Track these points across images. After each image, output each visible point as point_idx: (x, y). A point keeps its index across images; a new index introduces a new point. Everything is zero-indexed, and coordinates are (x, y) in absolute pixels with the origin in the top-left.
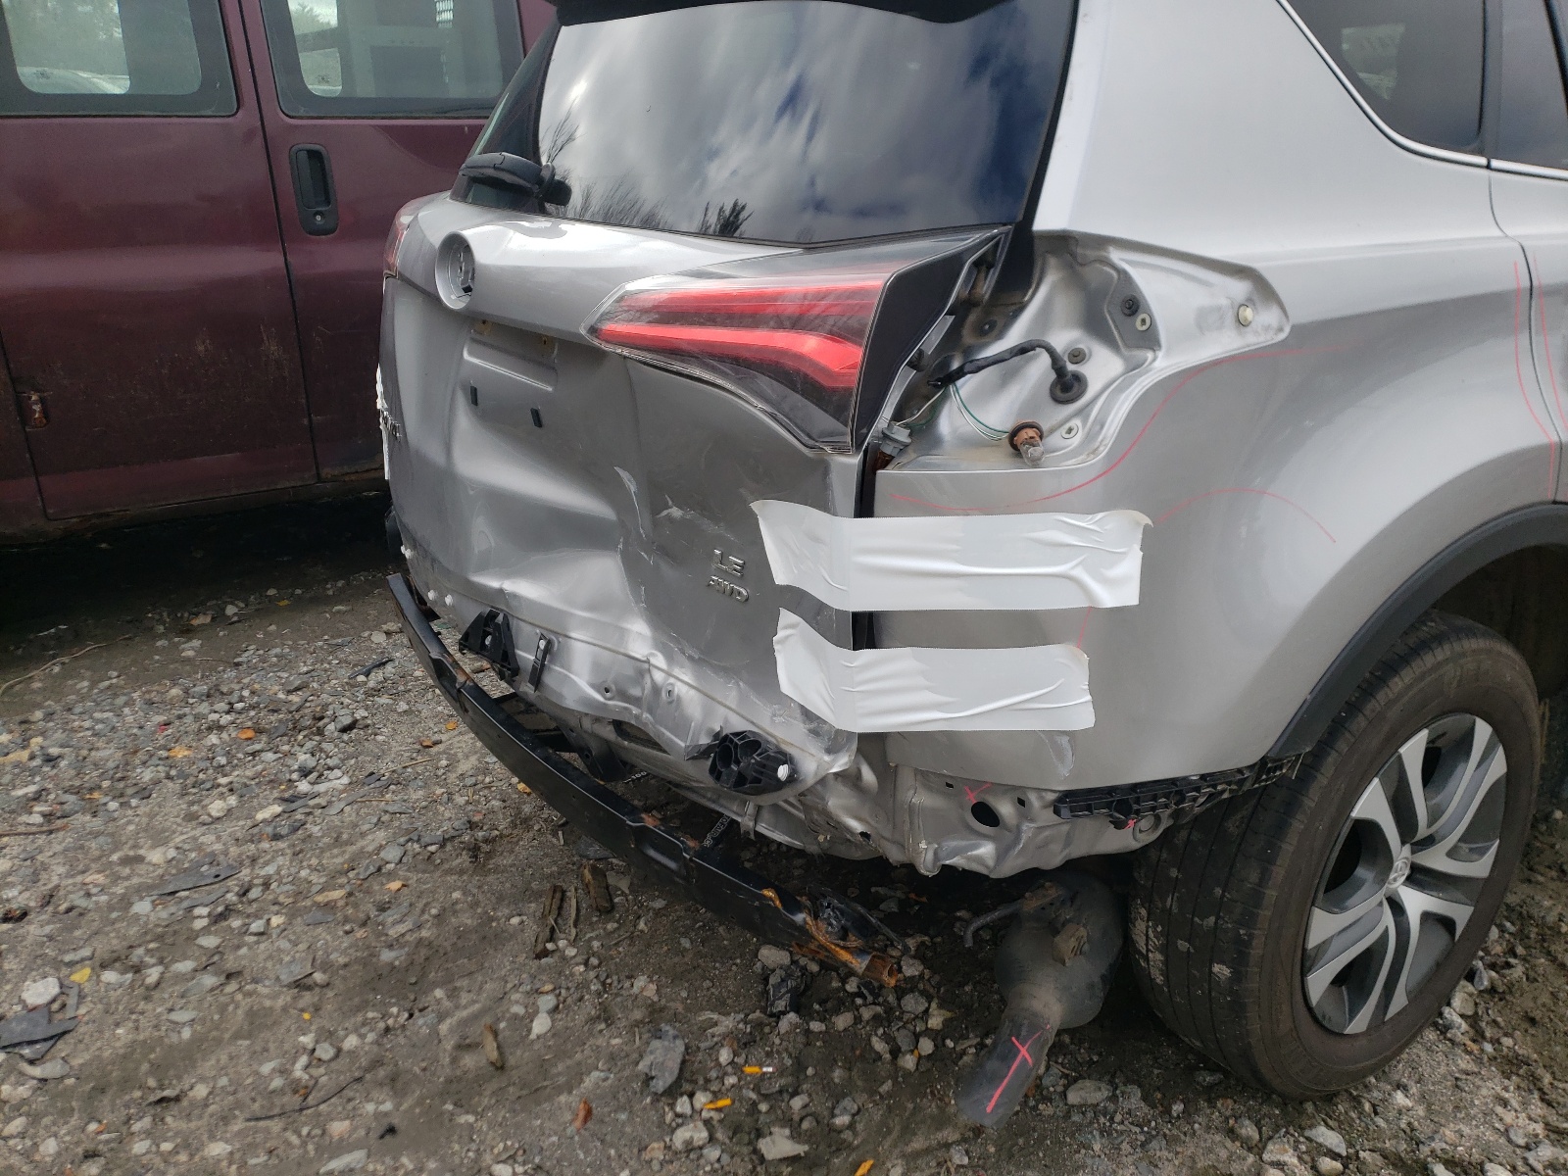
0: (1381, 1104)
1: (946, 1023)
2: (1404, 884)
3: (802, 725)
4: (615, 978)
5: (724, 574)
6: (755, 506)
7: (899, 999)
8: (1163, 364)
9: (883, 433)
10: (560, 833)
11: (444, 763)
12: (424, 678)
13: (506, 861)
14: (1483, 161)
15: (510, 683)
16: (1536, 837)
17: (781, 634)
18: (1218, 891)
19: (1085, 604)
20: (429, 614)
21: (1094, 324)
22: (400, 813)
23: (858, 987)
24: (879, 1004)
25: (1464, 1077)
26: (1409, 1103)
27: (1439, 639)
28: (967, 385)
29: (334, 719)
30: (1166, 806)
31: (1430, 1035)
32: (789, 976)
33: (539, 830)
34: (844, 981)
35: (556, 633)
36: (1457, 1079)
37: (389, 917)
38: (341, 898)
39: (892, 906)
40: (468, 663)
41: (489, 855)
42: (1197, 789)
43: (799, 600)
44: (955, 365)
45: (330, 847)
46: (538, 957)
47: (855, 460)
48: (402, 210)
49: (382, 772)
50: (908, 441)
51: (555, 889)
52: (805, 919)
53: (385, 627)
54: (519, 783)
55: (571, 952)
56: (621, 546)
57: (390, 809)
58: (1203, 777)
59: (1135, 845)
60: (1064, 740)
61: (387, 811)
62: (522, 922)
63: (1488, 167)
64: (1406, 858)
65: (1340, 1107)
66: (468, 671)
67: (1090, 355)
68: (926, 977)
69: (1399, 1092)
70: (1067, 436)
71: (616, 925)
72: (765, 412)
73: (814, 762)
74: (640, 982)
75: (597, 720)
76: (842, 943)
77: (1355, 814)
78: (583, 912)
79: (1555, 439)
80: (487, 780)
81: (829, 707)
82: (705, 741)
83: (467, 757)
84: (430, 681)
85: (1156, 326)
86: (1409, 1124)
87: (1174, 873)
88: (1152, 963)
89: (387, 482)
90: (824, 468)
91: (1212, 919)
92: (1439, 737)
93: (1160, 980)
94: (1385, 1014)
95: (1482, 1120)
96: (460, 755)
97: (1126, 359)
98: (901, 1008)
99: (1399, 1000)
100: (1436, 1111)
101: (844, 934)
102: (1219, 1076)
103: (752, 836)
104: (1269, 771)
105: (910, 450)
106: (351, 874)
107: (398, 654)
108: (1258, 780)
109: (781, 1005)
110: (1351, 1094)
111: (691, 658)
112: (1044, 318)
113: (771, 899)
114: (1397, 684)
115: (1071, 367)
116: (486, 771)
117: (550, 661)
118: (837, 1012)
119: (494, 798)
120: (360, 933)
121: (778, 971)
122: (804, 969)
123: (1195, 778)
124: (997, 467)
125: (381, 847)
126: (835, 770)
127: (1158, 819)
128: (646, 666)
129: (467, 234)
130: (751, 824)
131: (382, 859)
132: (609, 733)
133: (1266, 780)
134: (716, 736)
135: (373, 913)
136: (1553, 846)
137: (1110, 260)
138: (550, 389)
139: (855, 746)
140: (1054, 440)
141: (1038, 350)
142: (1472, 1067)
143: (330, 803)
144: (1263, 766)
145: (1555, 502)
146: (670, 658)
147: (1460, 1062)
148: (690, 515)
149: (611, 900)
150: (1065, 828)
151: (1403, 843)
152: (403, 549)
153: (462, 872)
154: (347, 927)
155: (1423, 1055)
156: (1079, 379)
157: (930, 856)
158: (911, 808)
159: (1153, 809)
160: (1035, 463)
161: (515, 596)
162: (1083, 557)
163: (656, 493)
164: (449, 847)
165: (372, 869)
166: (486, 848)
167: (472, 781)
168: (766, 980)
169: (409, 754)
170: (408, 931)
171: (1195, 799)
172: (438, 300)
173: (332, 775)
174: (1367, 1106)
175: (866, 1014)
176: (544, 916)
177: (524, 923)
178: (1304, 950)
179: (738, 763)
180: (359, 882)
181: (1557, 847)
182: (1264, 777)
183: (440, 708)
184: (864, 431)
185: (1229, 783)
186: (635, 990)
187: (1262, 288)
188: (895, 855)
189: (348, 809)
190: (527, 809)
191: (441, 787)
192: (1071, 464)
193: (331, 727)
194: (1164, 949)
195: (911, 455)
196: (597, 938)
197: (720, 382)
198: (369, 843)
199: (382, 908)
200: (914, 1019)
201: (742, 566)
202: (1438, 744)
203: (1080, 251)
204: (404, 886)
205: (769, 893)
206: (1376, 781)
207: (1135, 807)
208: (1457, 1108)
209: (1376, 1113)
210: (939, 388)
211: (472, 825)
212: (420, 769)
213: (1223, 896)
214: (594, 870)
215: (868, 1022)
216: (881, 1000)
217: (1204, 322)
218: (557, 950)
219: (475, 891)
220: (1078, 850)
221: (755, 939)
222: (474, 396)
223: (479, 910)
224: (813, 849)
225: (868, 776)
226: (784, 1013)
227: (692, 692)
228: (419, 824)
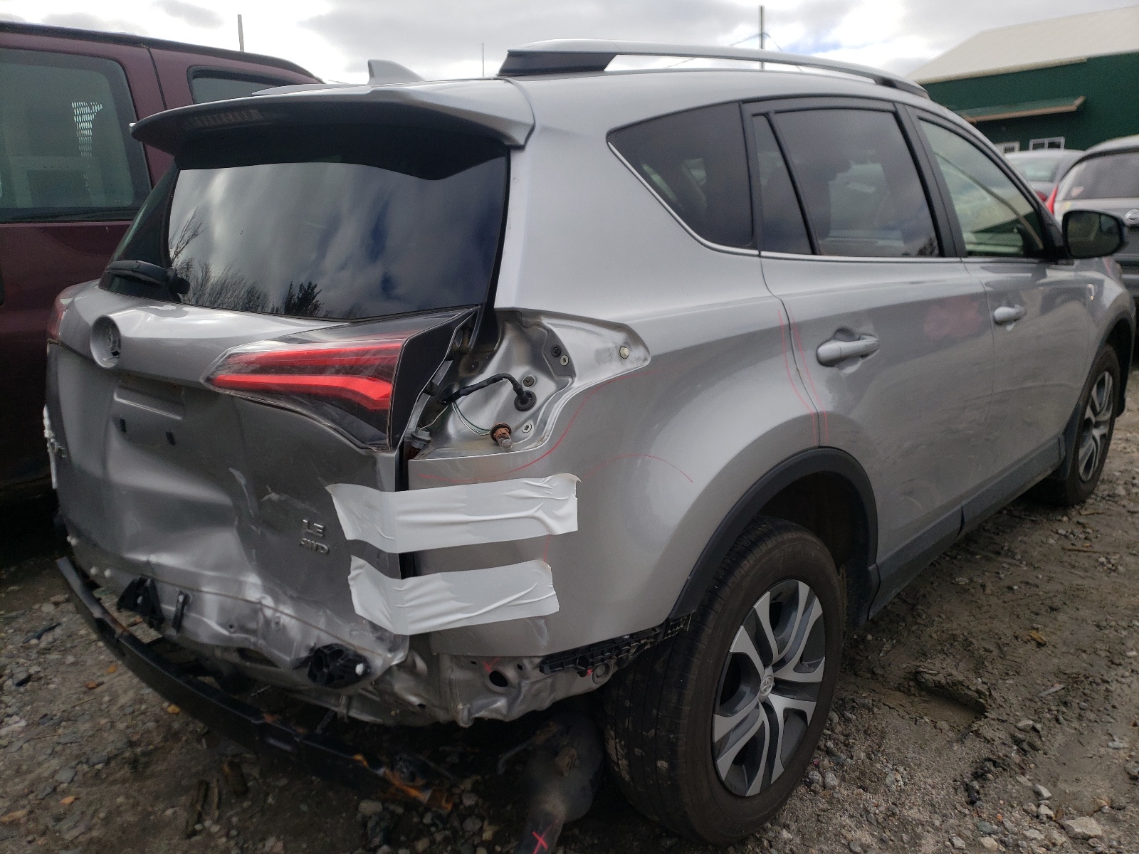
0: (774, 840)
1: (495, 835)
2: (771, 692)
3: (371, 635)
4: (251, 842)
5: (309, 535)
6: (329, 488)
7: (462, 823)
8: (578, 385)
9: (412, 435)
10: (204, 741)
11: (106, 699)
12: (88, 635)
13: (160, 767)
14: (756, 252)
15: (158, 629)
16: (858, 653)
17: (353, 573)
18: (654, 712)
19: (546, 533)
20: (90, 585)
21: (536, 361)
22: (71, 743)
23: (432, 819)
24: (448, 829)
25: (822, 813)
26: (790, 836)
27: (768, 535)
28: (463, 402)
29: (11, 676)
30: (610, 658)
31: (802, 789)
32: (382, 819)
33: (186, 741)
34: (422, 816)
35: (192, 590)
36: (818, 815)
37: (64, 825)
38: (24, 816)
39: (454, 759)
40: (124, 618)
41: (147, 765)
42: (629, 644)
43: (363, 549)
44: (455, 390)
45: (11, 778)
46: (189, 836)
47: (394, 455)
48: (62, 295)
49: (54, 713)
50: (429, 439)
51: (201, 783)
52: (384, 772)
53: (53, 599)
54: (169, 706)
55: (215, 829)
56: (236, 523)
57: (63, 740)
58: (632, 635)
59: (595, 686)
60: (542, 622)
61: (59, 743)
62: (175, 812)
63: (759, 256)
64: (770, 675)
65: (749, 846)
66: (124, 624)
67: (537, 381)
68: (480, 804)
69: (784, 830)
70: (527, 431)
71: (249, 803)
72: (330, 427)
73: (382, 659)
74: (271, 842)
75: (226, 649)
76: (411, 784)
77: (731, 651)
78: (224, 797)
79: (814, 411)
80: (143, 707)
81: (387, 617)
82: (304, 654)
83: (125, 692)
84: (94, 636)
85: (571, 361)
86: (791, 850)
87: (628, 703)
88: (621, 768)
89: (55, 492)
90: (373, 461)
91: (653, 731)
92: (779, 595)
93: (627, 778)
94: (771, 780)
95: (834, 840)
96: (120, 692)
97: (556, 382)
98: (463, 830)
99: (778, 769)
100: (807, 839)
101: (412, 777)
102: (675, 840)
103: (346, 720)
104: (672, 627)
105: (430, 446)
106: (31, 797)
107: (65, 620)
108: (666, 634)
109: (377, 841)
110: (756, 836)
111: (291, 598)
112: (507, 360)
113: (360, 761)
114: (746, 565)
115: (525, 389)
116: (141, 701)
117: (188, 610)
118: (418, 839)
119: (149, 721)
120: (41, 841)
121: (374, 817)
122: (393, 813)
123: (626, 637)
124: (486, 453)
125: (55, 772)
126: (395, 662)
127: (607, 667)
128: (259, 606)
129: (115, 316)
130: (345, 711)
131: (57, 781)
132: (235, 658)
133: (672, 634)
134: (312, 650)
135: (51, 824)
136: (867, 658)
137: (543, 324)
138: (179, 418)
139: (407, 645)
140: (519, 433)
141: (504, 379)
142: (826, 806)
143: (10, 743)
144: (667, 624)
145: (820, 447)
146: (276, 599)
147: (819, 804)
148: (284, 497)
149: (245, 785)
150: (550, 681)
151: (765, 666)
152: (69, 539)
153: (124, 781)
154: (30, 838)
155: (799, 804)
156: (530, 395)
157: (466, 713)
158: (450, 682)
159: (602, 660)
160: (507, 449)
161: (159, 566)
162: (541, 505)
163: (260, 485)
164: (113, 764)
165: (49, 790)
166: (143, 760)
167: (131, 709)
168: (365, 825)
169: (77, 696)
170: (80, 834)
171: (628, 651)
172: (93, 362)
173: (10, 720)
174: (766, 843)
175: (439, 837)
176: (192, 805)
177: (174, 813)
178: (712, 742)
179: (328, 666)
180: (38, 802)
181: (870, 658)
182: (669, 632)
183: (102, 657)
184: (398, 436)
185: (648, 638)
186: (267, 849)
187: (633, 337)
188: (442, 716)
189: (26, 746)
190: (176, 726)
191: (105, 718)
192: (529, 448)
193: (9, 682)
194: (628, 756)
195: (431, 448)
196: (237, 814)
197: (299, 409)
198: (45, 771)
199: (58, 819)
200: (472, 836)
201: (324, 529)
202: (779, 600)
203: (523, 319)
204: (76, 799)
205: (359, 757)
206: (742, 627)
207: (591, 660)
208: (819, 834)
209: (771, 847)
210: (445, 405)
211: (131, 744)
212: (86, 706)
213: (658, 714)
214: (231, 764)
215: (440, 844)
216: (448, 826)
217: (601, 357)
218: (204, 828)
219: (135, 794)
220: (560, 695)
221: (356, 797)
222: (123, 426)
223: (140, 809)
224: (390, 722)
225: (421, 664)
226: (380, 846)
227: (293, 622)
228: (88, 749)
